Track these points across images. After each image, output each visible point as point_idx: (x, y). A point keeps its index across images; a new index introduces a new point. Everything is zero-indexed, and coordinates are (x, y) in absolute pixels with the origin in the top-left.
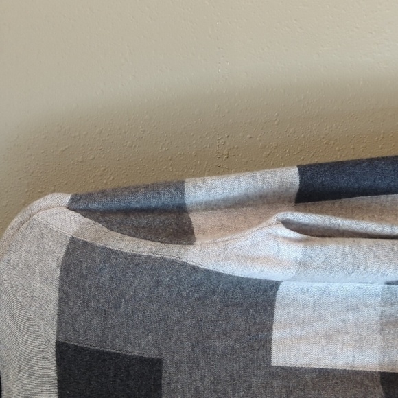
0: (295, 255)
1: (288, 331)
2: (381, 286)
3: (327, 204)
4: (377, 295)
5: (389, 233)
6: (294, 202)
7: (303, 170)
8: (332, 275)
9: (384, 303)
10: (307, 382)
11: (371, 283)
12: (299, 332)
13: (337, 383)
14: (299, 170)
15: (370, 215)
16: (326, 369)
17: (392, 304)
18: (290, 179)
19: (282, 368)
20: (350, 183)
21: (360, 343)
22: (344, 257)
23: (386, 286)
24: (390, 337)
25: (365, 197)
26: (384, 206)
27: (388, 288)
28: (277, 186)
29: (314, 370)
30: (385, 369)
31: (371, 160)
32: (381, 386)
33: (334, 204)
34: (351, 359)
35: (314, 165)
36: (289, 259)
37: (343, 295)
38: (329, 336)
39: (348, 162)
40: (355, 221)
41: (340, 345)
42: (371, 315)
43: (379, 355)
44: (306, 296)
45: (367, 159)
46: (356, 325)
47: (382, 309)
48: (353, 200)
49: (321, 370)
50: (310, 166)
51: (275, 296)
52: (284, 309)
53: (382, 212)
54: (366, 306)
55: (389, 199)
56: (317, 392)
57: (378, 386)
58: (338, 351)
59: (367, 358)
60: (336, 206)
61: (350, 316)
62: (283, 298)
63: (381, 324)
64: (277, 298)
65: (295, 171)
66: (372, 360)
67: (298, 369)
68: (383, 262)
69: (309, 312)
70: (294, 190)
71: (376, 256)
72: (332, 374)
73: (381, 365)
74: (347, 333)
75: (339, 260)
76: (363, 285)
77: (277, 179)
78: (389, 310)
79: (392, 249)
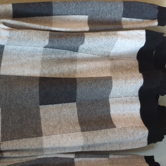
0: (7, 35)
1: (7, 63)
2: (42, 48)
3: (25, 19)
4: (41, 52)
5: (43, 29)
6: (12, 18)
7: (14, 5)
8: (21, 42)
9: (44, 54)
10: (13, 80)
11: (38, 47)
12: (11, 64)
13: (23, 80)
14: (12, 5)
15: (41, 23)
16: (20, 76)
17: (47, 55)
18: (9, 8)
19: (4, 75)
20: (32, 11)
21: (33, 68)
22: (24, 35)
23: (45, 48)
24: (44, 66)
25: (39, 17)
26: (46, 21)
27: (45, 49)
28: (4, 11)
29: (16, 76)
30: (42, 76)
31: (39, 3)
32: (39, 81)
33: (27, 19)
34: (30, 73)
35: (18, 4)
36: (5, 36)
37: (29, 51)
38: (22, 65)
39: (31, 3)
40: (31, 24)
41: (26, 68)
42: (39, 58)
43: (40, 71)
44: (15, 51)
45: (38, 2)
46: (33, 61)
47: (43, 56)
48: (35, 18)
49: (18, 76)
50: (16, 4)
51: (3, 51)
52: (6, 56)
53: (45, 23)
54: (37, 55)
55: (48, 18)
56: (15, 83)
57: (37, 81)
58: (25, 70)
59: (35, 72)
60: (28, 20)
61: (31, 58)
62: (6, 52)
63: (42, 61)
64: (4, 52)
65: (11, 5)
66: (37, 73)
67: (10, 76)
68: (39, 38)
69: (15, 57)
70: (11, 13)
71: (36, 36)
72: (22, 77)
73: (40, 75)
74: (29, 64)
75: (23, 37)
76: (36, 48)
77: (4, 8)
78: (45, 57)
79: (43, 34)
